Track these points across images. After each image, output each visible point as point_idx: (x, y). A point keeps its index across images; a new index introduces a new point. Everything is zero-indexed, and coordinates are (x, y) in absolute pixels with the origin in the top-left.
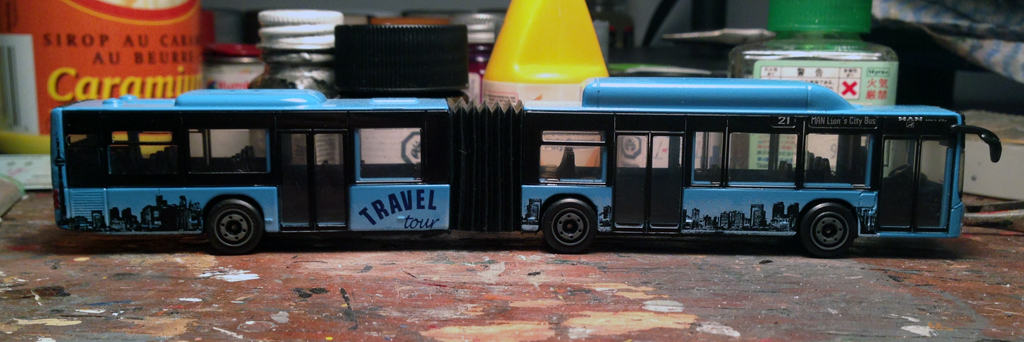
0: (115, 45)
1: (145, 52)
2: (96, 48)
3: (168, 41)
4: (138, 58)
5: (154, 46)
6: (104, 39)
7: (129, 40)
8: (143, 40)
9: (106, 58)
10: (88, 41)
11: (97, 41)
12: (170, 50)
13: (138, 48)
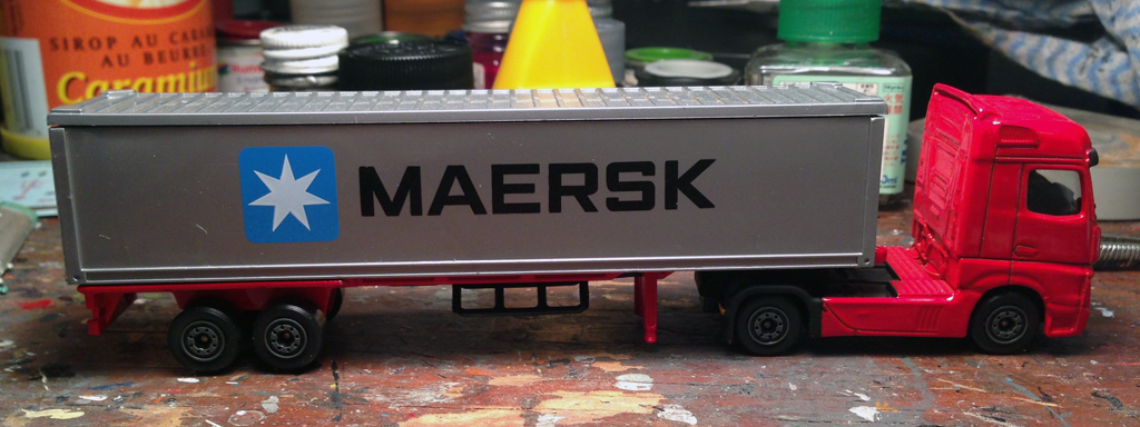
0: (123, 46)
1: (154, 52)
2: (104, 51)
3: (177, 38)
4: (148, 58)
5: (163, 45)
6: (111, 41)
7: (137, 41)
8: (152, 40)
9: (114, 60)
10: (95, 44)
11: (104, 43)
12: (179, 47)
13: (146, 48)
